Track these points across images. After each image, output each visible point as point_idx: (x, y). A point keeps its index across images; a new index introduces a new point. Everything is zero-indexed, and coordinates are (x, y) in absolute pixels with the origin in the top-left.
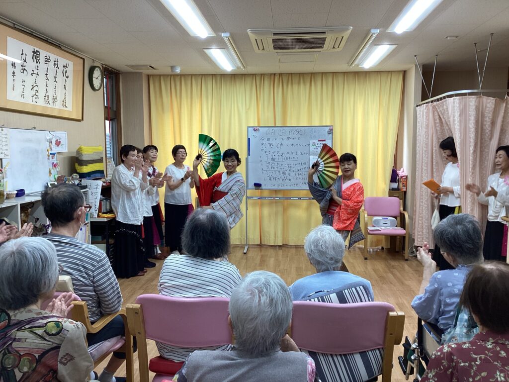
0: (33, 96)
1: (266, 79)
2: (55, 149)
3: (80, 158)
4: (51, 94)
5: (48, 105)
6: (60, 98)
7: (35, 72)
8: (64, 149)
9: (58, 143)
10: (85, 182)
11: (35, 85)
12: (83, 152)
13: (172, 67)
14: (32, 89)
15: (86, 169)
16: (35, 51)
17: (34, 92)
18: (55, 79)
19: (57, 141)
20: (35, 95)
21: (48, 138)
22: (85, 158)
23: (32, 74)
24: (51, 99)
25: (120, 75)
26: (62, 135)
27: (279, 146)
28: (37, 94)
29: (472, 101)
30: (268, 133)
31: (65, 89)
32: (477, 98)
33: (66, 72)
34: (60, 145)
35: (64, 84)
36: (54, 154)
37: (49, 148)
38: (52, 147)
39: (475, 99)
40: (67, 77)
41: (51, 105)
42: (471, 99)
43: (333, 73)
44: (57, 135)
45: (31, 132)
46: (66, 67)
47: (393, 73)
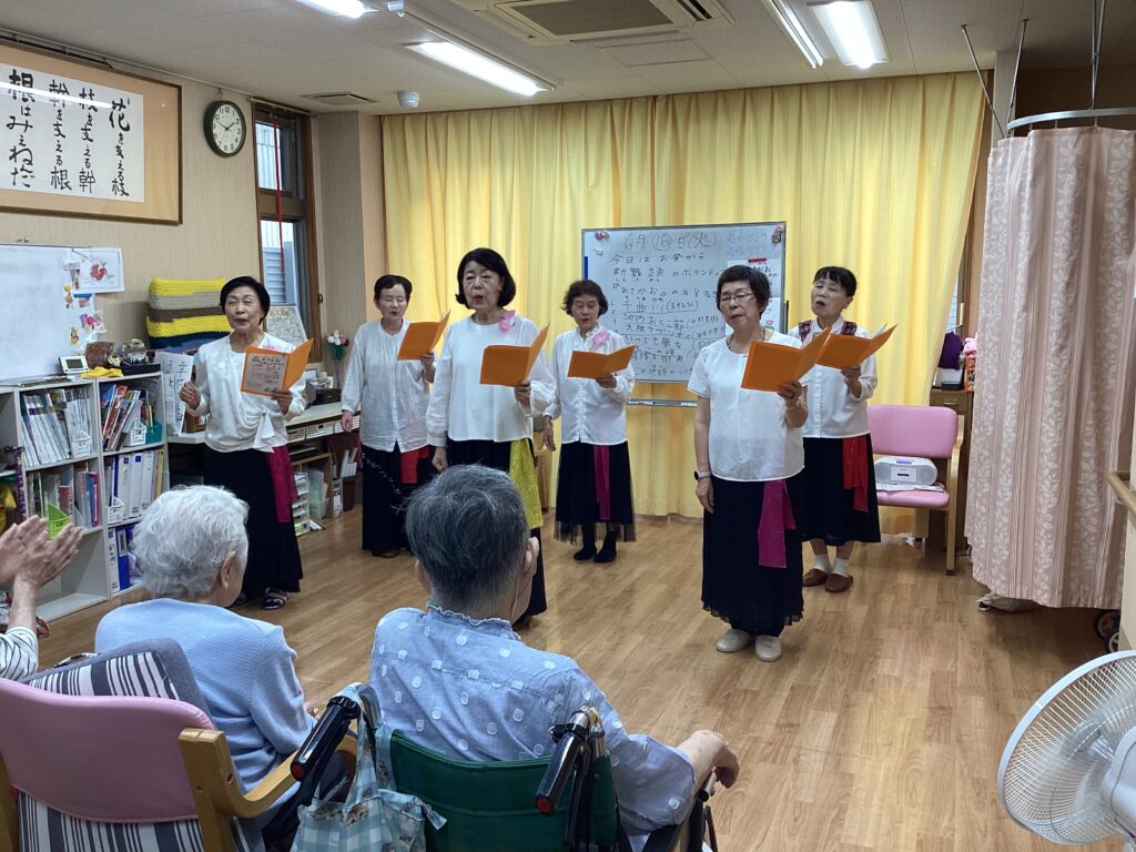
0: (16, 173)
1: (635, 110)
2: (88, 285)
3: (152, 305)
4: (73, 165)
5: (66, 191)
6: (104, 171)
7: (21, 119)
8: (115, 283)
9: (98, 273)
10: (161, 356)
11: (19, 148)
12: (159, 292)
13: (400, 94)
14: (14, 156)
15: (165, 330)
16: (19, 74)
17: (19, 164)
18: (86, 135)
19: (95, 268)
20: (22, 170)
21: (69, 262)
22: (162, 305)
23: (10, 126)
24: (73, 179)
25: (311, 119)
26: (111, 256)
27: (655, 277)
28: (27, 167)
29: (1067, 143)
30: (627, 245)
31: (120, 154)
32: (1081, 133)
33: (121, 118)
34: (104, 278)
35: (117, 143)
36: (87, 296)
37: (70, 284)
38: (81, 280)
39: (1075, 137)
40: (127, 129)
41: (77, 191)
42: (1064, 138)
43: (800, 85)
44: (95, 255)
45: (16, 250)
46: (122, 106)
47: (958, 76)
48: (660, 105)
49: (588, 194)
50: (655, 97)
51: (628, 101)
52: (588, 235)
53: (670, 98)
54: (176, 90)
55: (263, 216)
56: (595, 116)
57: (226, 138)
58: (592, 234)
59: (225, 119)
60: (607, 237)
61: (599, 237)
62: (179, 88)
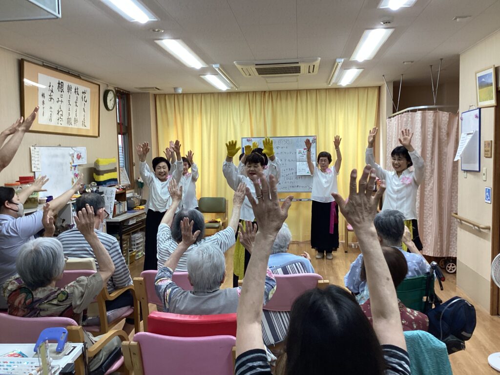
0: (58, 120)
1: (257, 96)
2: (77, 162)
3: (97, 169)
4: (73, 116)
5: (71, 126)
6: (80, 119)
7: (60, 99)
8: (84, 161)
9: (79, 157)
10: (101, 189)
12: (100, 164)
13: (175, 89)
14: (58, 113)
15: (102, 178)
16: (60, 82)
17: (59, 116)
18: (76, 104)
19: (78, 155)
21: (71, 153)
22: (101, 169)
23: (58, 102)
24: (73, 121)
25: (131, 95)
26: (82, 150)
28: (61, 117)
32: (435, 113)
33: (85, 97)
34: (81, 158)
35: (83, 107)
36: (76, 166)
37: (71, 161)
38: (74, 160)
39: (433, 114)
40: (86, 102)
41: (73, 126)
42: (430, 114)
43: (316, 89)
44: (78, 150)
45: (57, 149)
46: (85, 93)
47: (369, 88)
48: (267, 95)
49: (241, 125)
50: (265, 92)
51: (255, 93)
52: (243, 139)
53: (270, 92)
54: (98, 86)
55: (119, 133)
56: (242, 97)
57: (110, 104)
58: (246, 139)
59: (110, 96)
60: (251, 140)
61: (248, 141)
62: (99, 85)
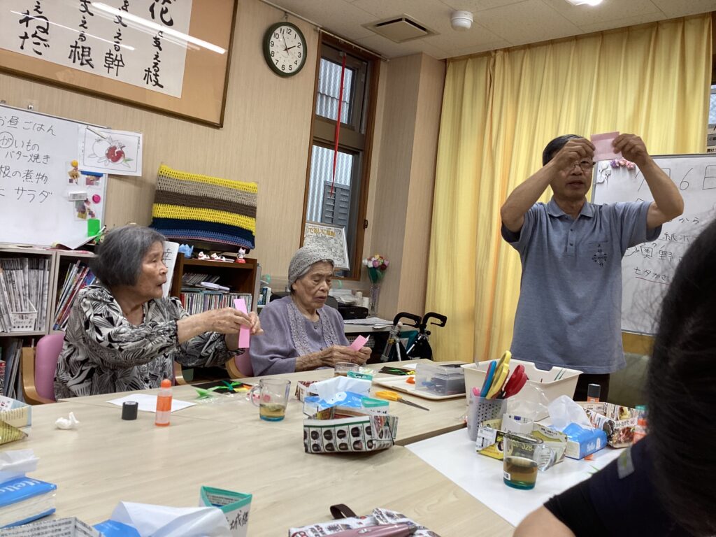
0: (26, 37)
4: (99, 45)
5: (87, 68)
8: (131, 168)
9: (115, 155)
11: (35, 14)
13: (452, 14)
14: (26, 21)
17: (31, 30)
19: (112, 149)
20: (34, 36)
24: (98, 58)
25: (382, 62)
28: (41, 35)
31: (158, 46)
33: (164, 12)
34: (121, 160)
36: (98, 176)
40: (170, 24)
41: (100, 69)
55: (317, 141)
57: (285, 58)
59: (285, 39)
